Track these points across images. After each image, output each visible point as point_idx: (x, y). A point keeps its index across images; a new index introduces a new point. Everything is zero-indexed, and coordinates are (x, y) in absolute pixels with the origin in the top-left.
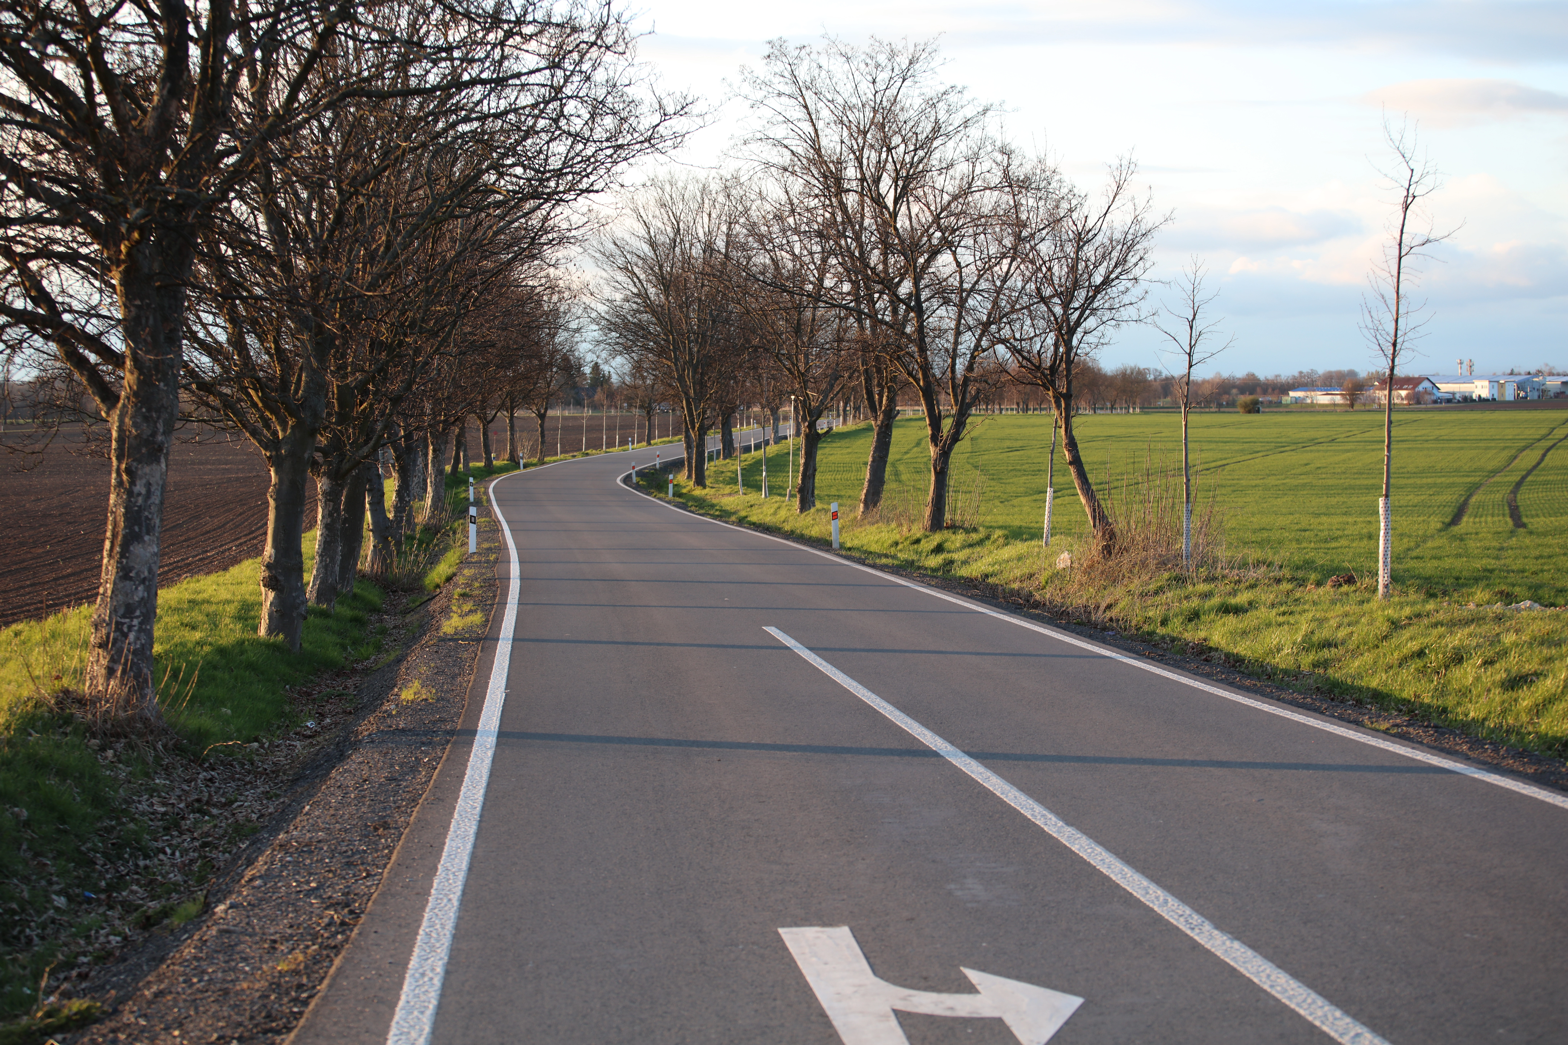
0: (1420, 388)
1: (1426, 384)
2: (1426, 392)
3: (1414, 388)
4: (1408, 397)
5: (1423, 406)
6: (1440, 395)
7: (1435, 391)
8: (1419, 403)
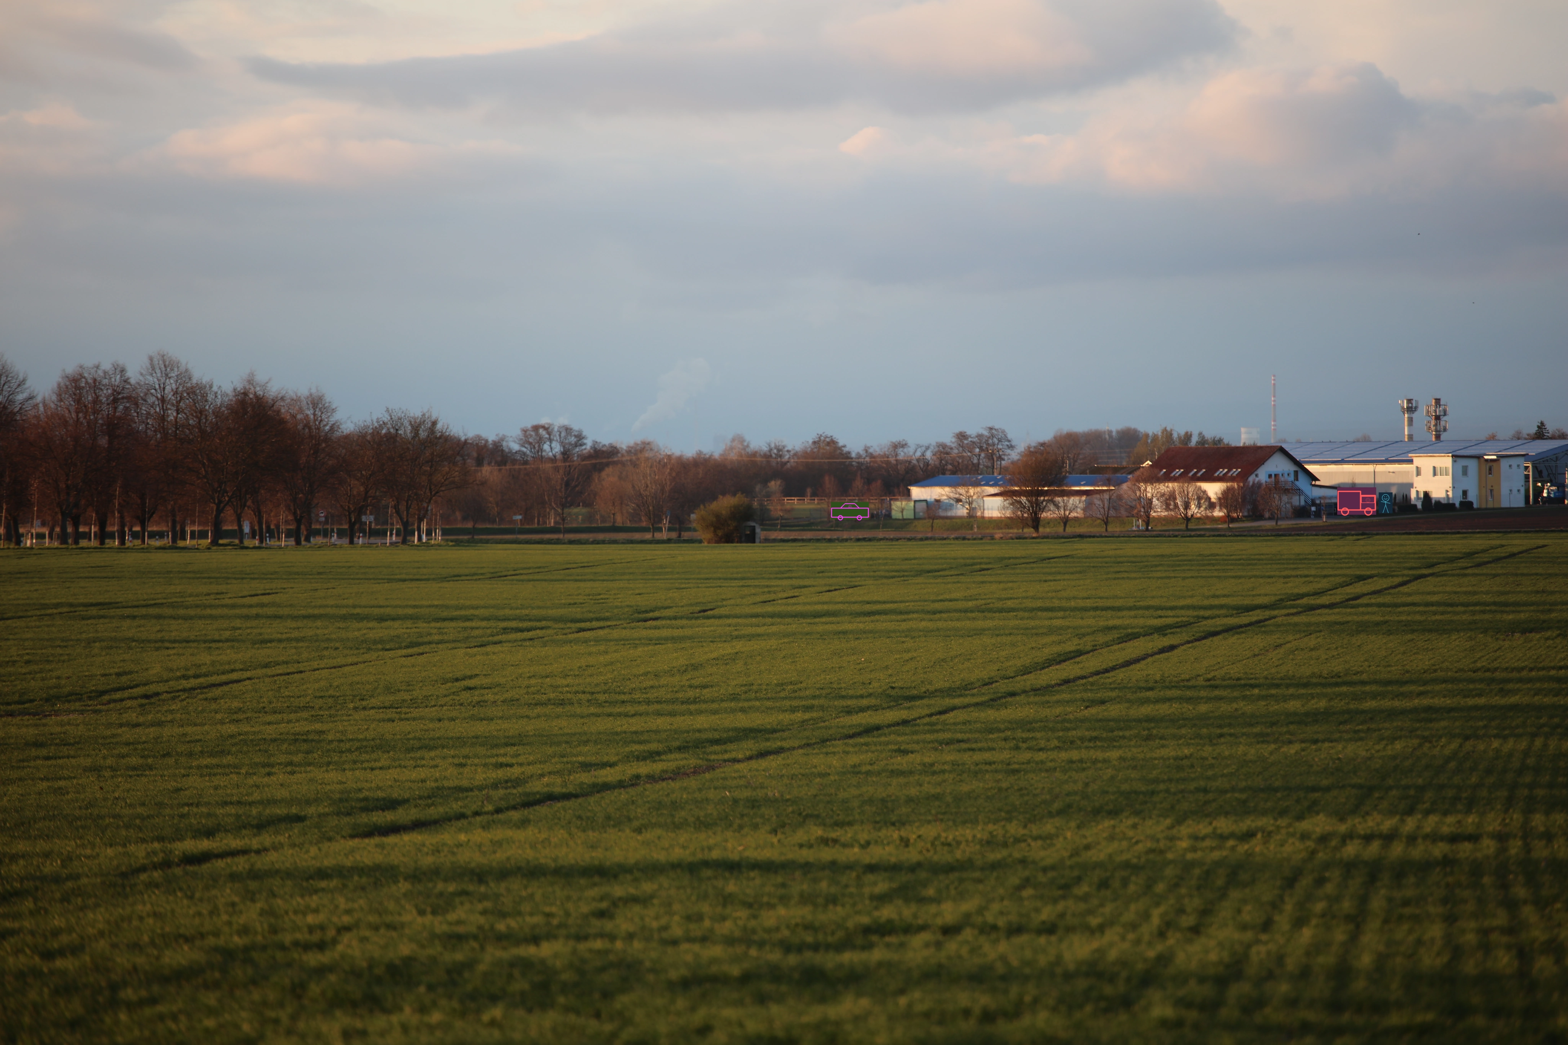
0: (1262, 475)
1: (1277, 465)
2: (1277, 485)
3: (1243, 477)
4: (1225, 499)
5: (1269, 524)
6: (1316, 493)
7: (1303, 483)
8: (1256, 515)
